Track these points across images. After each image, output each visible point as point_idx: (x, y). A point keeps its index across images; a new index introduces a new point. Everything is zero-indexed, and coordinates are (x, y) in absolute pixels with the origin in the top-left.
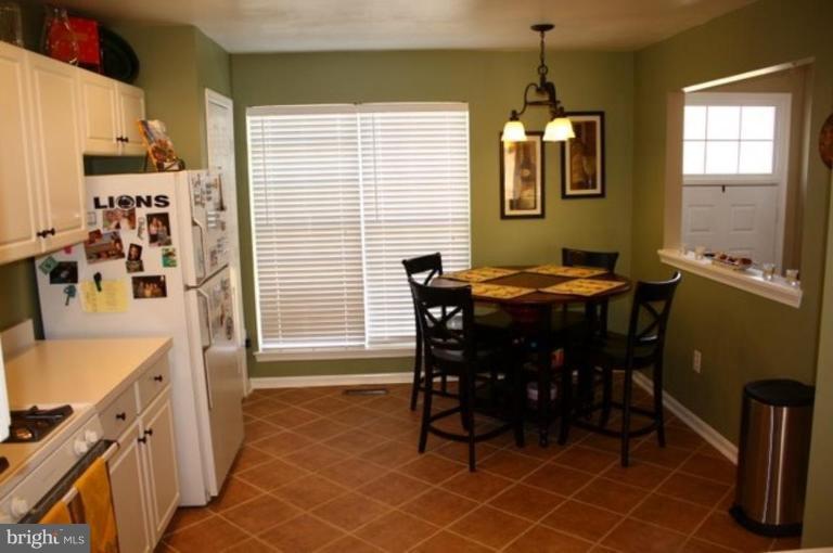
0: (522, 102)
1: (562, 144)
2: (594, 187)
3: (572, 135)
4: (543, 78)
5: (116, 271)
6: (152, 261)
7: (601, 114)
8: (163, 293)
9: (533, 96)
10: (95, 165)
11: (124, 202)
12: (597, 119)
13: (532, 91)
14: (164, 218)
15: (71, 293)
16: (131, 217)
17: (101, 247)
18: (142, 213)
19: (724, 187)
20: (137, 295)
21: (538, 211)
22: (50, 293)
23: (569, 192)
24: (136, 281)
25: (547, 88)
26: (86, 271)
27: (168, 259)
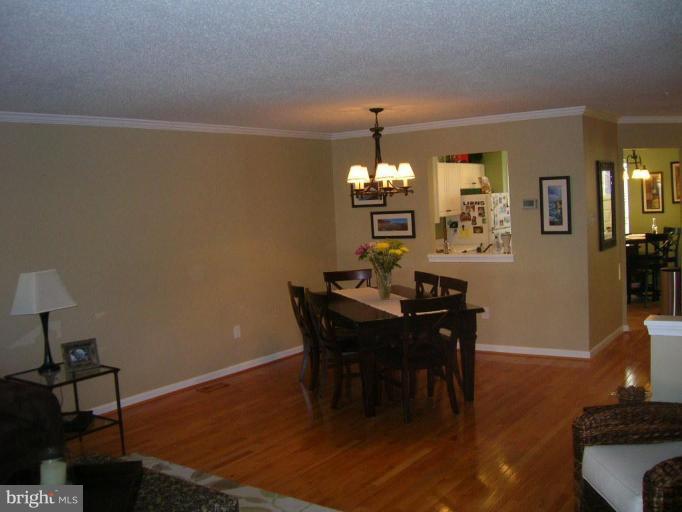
4: (634, 152)
5: (468, 224)
6: (479, 222)
8: (482, 232)
10: (464, 192)
11: (472, 203)
14: (483, 208)
15: (456, 231)
16: (473, 208)
17: (465, 217)
18: (477, 207)
20: (475, 232)
21: (661, 210)
22: (450, 231)
23: (676, 200)
24: (474, 228)
25: (635, 157)
26: (460, 224)
27: (484, 221)
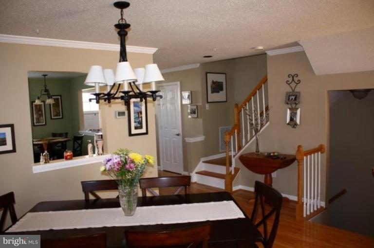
0: (40, 94)
1: (50, 105)
2: (60, 116)
3: (54, 102)
4: (46, 88)
7: (61, 96)
9: (43, 92)
12: (59, 97)
13: (43, 91)
19: (95, 114)
21: (44, 123)
23: (53, 117)
25: (46, 91)
